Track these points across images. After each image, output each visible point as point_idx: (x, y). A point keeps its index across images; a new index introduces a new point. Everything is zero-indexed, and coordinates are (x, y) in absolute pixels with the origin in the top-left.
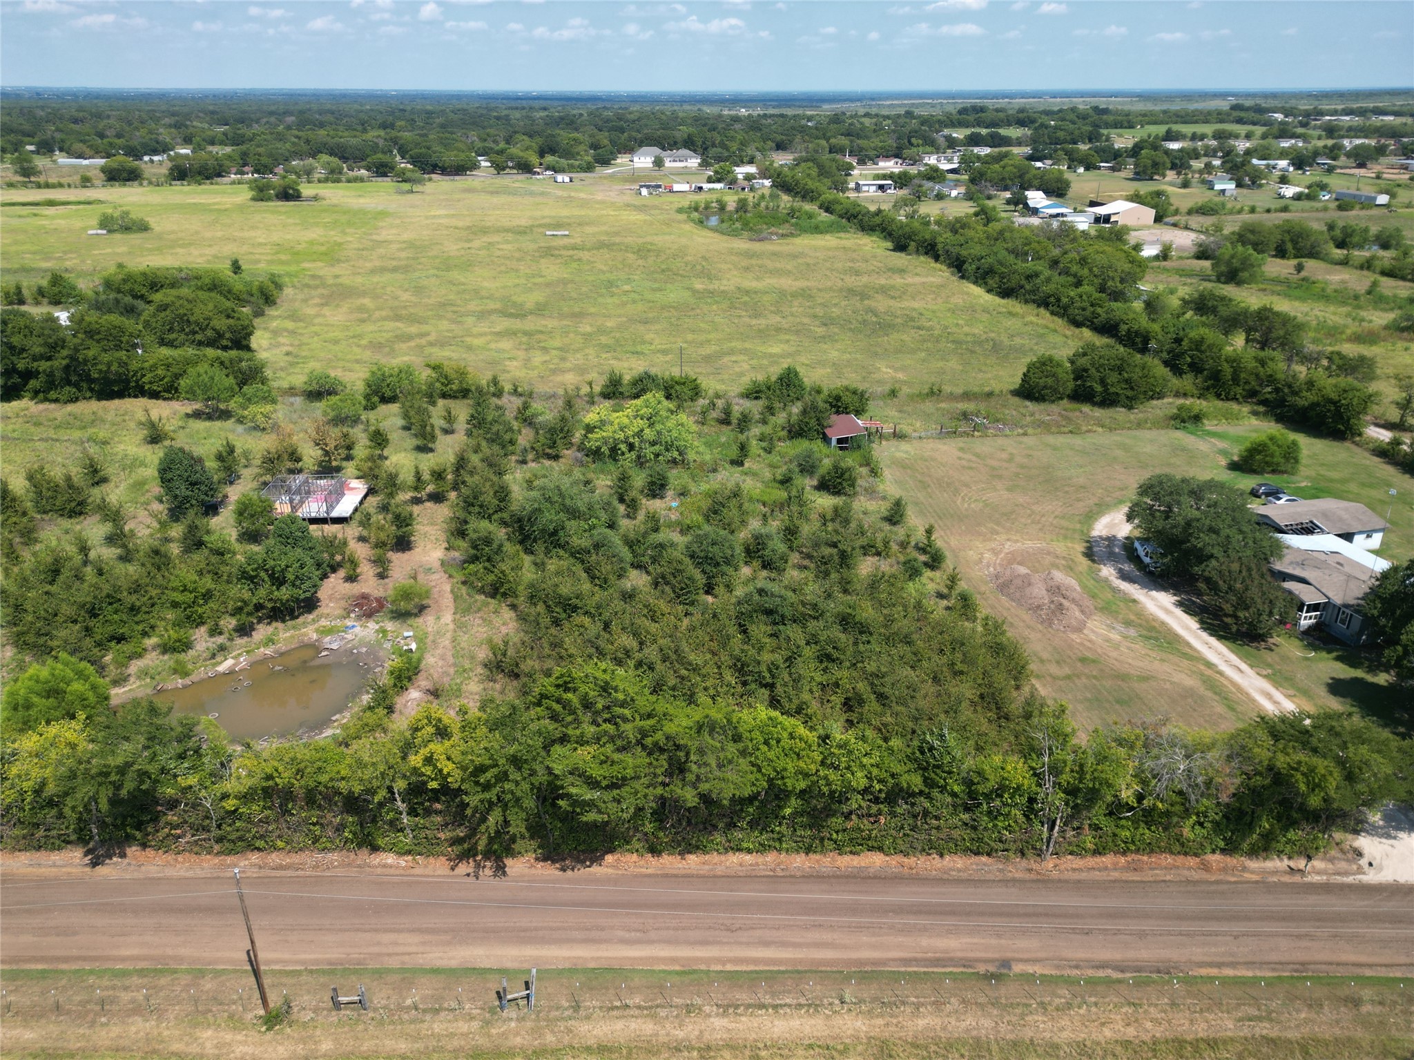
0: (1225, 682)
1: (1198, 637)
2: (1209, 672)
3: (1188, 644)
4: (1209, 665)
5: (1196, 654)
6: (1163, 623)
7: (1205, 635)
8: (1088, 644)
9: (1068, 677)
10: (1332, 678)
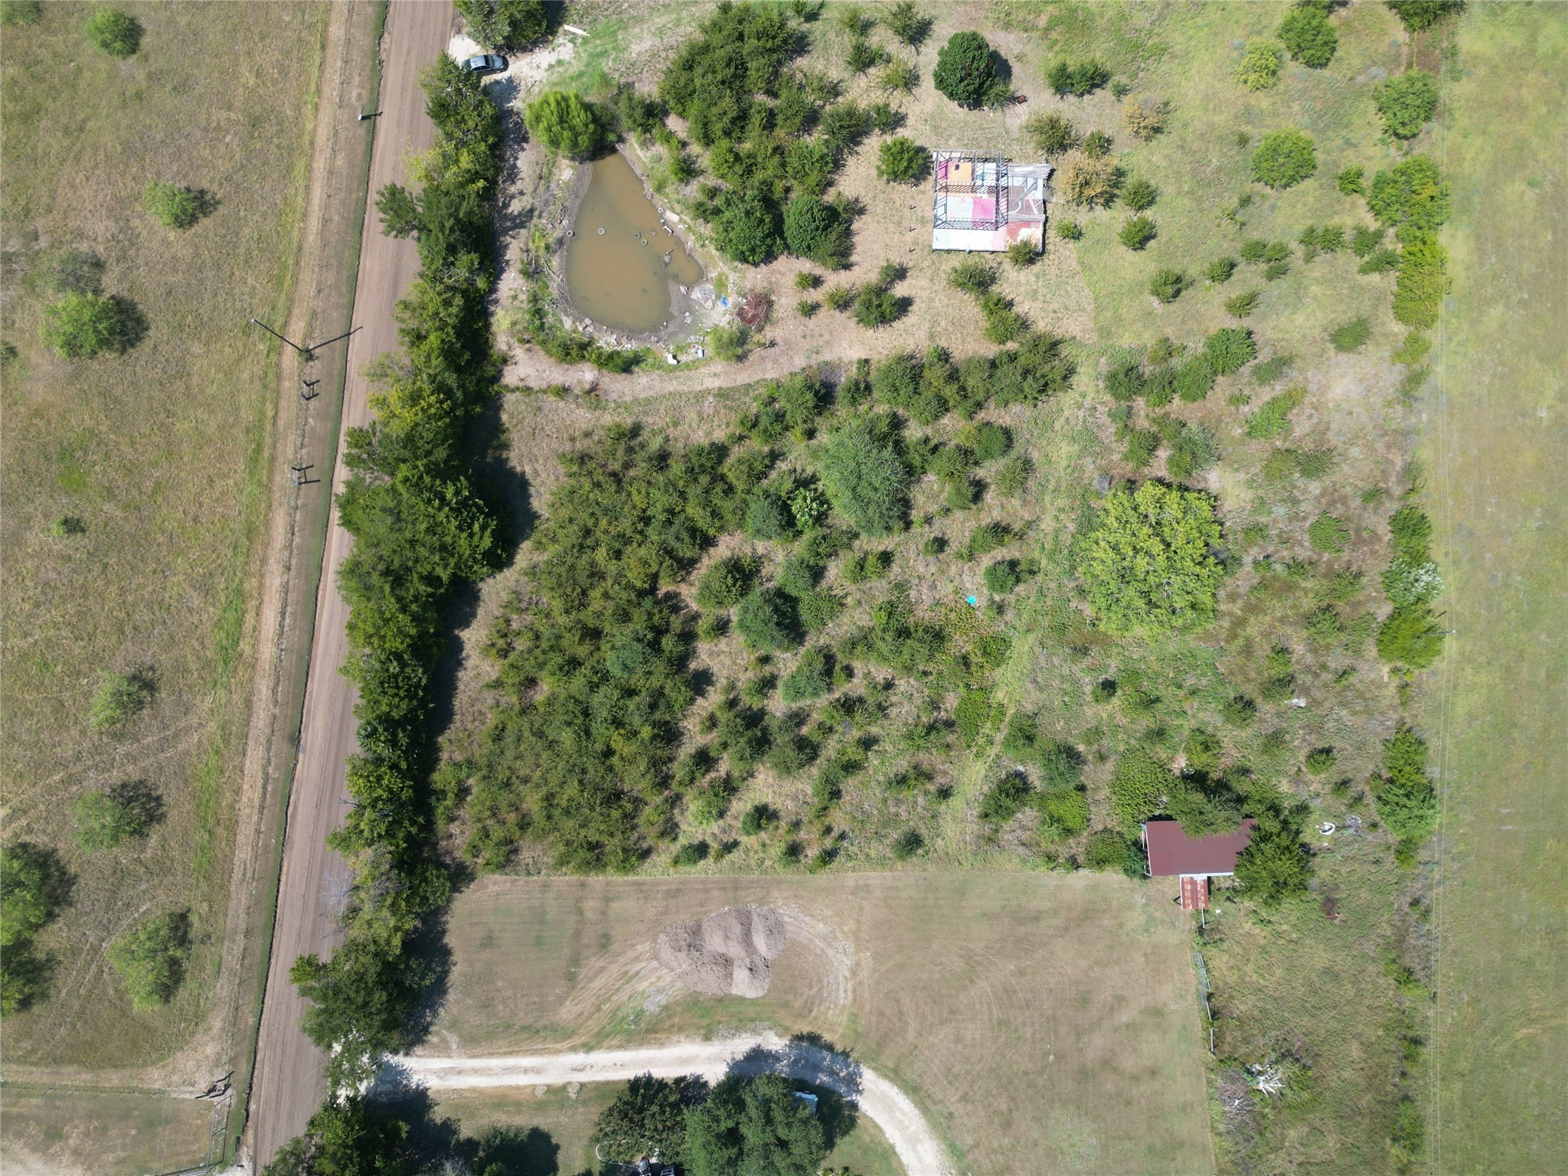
0: (559, 1046)
1: (634, 1064)
2: (576, 1041)
3: (620, 1047)
4: (588, 1048)
5: (605, 1044)
6: (662, 1045)
7: (640, 1073)
8: (631, 954)
9: (580, 912)
10: (557, 1147)
